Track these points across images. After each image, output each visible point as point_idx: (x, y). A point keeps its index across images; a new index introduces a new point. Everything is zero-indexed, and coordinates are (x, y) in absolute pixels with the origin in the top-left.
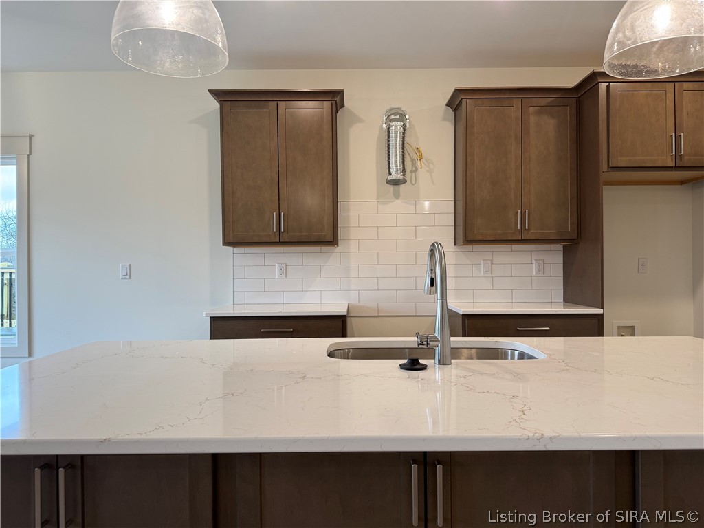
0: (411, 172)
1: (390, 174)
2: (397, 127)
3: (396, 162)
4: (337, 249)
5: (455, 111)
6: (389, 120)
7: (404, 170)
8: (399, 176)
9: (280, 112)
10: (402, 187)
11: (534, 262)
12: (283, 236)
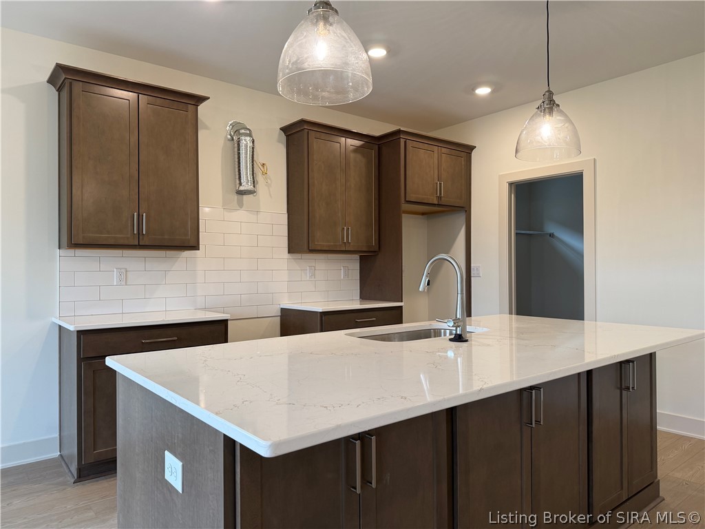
1: (240, 184)
2: (246, 141)
3: (247, 174)
5: (287, 135)
6: (239, 134)
7: (254, 182)
8: (250, 187)
9: (142, 106)
10: (245, 197)
11: (342, 268)
12: (143, 239)
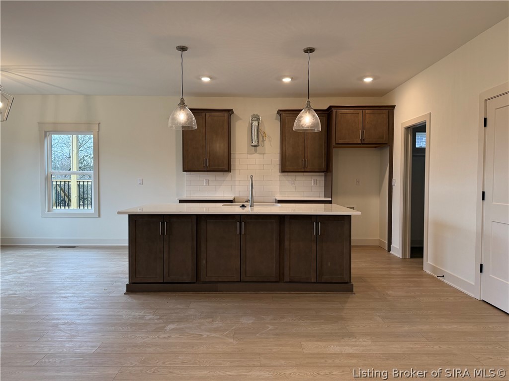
0: (262, 141)
1: (252, 143)
2: (255, 123)
3: (255, 138)
4: (230, 173)
5: (280, 116)
6: (252, 120)
7: (258, 142)
8: (256, 144)
9: (207, 117)
10: (258, 147)
11: (312, 180)
12: (207, 168)
